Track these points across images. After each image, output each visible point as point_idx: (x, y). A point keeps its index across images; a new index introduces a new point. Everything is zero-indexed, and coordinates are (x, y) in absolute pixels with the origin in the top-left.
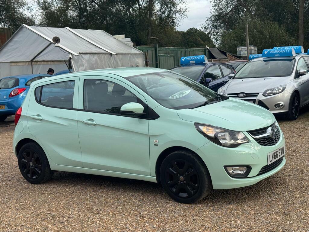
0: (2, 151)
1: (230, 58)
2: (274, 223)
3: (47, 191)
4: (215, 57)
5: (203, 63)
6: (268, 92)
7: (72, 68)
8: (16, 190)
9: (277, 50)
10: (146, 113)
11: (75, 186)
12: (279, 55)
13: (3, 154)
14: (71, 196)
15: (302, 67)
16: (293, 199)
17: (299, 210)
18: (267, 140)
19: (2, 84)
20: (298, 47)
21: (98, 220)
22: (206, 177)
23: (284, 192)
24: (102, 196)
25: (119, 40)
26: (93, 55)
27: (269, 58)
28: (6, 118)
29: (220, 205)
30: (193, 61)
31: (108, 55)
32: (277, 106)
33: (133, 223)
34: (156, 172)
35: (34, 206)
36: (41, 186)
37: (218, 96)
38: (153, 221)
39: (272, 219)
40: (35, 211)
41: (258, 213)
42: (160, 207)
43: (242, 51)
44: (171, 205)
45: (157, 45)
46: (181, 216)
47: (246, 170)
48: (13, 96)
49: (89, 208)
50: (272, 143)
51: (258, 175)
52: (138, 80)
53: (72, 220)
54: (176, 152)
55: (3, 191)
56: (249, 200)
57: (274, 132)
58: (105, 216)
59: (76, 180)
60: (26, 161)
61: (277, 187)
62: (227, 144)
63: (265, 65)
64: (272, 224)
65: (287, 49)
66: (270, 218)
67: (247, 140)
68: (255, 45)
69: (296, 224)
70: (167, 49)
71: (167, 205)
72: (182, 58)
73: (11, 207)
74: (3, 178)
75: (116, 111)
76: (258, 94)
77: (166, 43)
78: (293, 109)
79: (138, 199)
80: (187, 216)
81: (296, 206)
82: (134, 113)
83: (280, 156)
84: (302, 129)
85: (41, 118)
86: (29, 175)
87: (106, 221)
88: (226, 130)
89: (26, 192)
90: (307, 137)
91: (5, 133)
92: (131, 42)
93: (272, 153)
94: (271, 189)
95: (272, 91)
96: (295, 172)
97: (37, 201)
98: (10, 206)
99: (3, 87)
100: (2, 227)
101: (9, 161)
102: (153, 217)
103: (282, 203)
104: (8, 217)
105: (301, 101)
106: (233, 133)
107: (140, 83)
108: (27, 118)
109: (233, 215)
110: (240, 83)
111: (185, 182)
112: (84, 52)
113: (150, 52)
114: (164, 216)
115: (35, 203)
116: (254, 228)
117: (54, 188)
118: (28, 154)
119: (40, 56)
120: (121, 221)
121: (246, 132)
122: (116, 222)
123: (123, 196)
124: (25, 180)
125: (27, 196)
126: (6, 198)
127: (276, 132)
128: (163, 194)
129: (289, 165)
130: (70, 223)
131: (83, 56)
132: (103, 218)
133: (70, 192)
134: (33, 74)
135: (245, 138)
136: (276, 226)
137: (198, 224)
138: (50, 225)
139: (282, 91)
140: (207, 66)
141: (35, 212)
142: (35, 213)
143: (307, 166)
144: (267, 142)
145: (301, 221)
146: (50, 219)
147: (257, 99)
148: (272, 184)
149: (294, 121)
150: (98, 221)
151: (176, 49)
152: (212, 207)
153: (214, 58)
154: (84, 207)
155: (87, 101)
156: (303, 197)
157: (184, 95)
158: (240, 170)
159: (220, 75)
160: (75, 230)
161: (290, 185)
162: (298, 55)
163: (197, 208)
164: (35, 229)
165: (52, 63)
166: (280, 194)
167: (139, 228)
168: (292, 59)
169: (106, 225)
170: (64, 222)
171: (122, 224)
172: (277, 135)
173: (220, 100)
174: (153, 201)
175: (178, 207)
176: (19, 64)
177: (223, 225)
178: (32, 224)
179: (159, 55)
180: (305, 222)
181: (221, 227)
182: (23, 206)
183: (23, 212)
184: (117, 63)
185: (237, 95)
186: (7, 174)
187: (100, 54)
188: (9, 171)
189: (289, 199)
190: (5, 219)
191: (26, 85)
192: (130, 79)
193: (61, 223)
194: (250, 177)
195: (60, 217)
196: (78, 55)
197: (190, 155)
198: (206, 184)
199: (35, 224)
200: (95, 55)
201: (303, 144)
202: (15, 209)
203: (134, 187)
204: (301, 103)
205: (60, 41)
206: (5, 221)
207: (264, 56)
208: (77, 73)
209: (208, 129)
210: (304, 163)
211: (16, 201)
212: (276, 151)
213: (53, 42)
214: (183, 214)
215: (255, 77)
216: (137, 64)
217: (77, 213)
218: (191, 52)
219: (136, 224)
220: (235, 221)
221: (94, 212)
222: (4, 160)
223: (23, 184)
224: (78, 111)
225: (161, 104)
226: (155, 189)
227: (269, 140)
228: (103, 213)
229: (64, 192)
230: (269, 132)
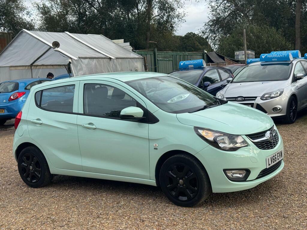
0: (1, 155)
1: (228, 62)
2: (273, 227)
3: (46, 195)
4: (213, 61)
5: (201, 67)
6: (266, 96)
7: (72, 72)
8: (16, 194)
9: (275, 54)
10: (145, 117)
11: (75, 189)
12: (276, 60)
13: (2, 157)
14: (71, 199)
15: (299, 71)
16: (292, 202)
17: (298, 214)
18: (265, 144)
19: (2, 89)
20: (295, 51)
22: (205, 181)
23: (283, 195)
24: (102, 200)
25: (118, 45)
26: (92, 59)
27: (267, 63)
28: (5, 122)
29: (219, 208)
30: (191, 65)
31: (108, 59)
32: (275, 109)
33: (133, 226)
34: (155, 175)
35: (34, 209)
36: (41, 190)
37: (217, 100)
38: (153, 224)
39: (271, 222)
40: (35, 214)
41: (257, 217)
42: (159, 211)
43: (240, 55)
44: (171, 209)
45: (156, 50)
46: (181, 220)
47: (245, 173)
48: (13, 100)
49: (89, 211)
50: (271, 146)
51: (257, 178)
52: (137, 84)
53: (72, 224)
54: (175, 156)
55: (3, 195)
56: (249, 203)
57: (272, 136)
58: (105, 220)
59: (75, 184)
60: (26, 165)
61: (275, 191)
62: (226, 148)
63: (263, 69)
64: (271, 227)
65: (284, 53)
66: (269, 221)
67: (246, 144)
68: (252, 50)
69: (295, 227)
70: (166, 53)
71: (166, 208)
72: (181, 62)
73: (11, 211)
74: (2, 182)
75: (116, 115)
76: (256, 97)
77: (164, 47)
78: (291, 112)
79: (138, 203)
80: (186, 219)
81: (295, 210)
82: (134, 117)
83: (278, 159)
84: (300, 133)
85: (41, 122)
86: (29, 179)
87: (106, 225)
88: (225, 134)
89: (26, 197)
90: (305, 140)
91: (4, 137)
92: (130, 46)
93: (271, 156)
94: (270, 192)
95: (270, 95)
96: (293, 175)
97: (37, 205)
99: (3, 91)
101: (9, 165)
102: (153, 221)
103: (281, 206)
104: (8, 221)
105: (298, 105)
106: (232, 136)
107: (139, 87)
108: (27, 122)
109: (232, 218)
110: (238, 87)
111: (184, 185)
112: (83, 56)
113: (149, 56)
114: (164, 220)
115: (34, 206)
117: (53, 191)
118: (28, 159)
119: (40, 60)
120: (121, 224)
121: (245, 136)
122: (115, 225)
123: (122, 200)
124: (25, 184)
125: (27, 200)
126: (6, 202)
127: (275, 136)
128: (163, 198)
129: (287, 168)
130: (69, 227)
131: (82, 60)
132: (103, 222)
133: (70, 195)
134: (32, 78)
135: (244, 142)
136: (275, 229)
137: (197, 227)
139: (280, 95)
140: (206, 70)
142: (34, 216)
143: (305, 169)
144: (266, 145)
145: (300, 224)
146: (49, 222)
147: (256, 103)
148: (271, 188)
149: (292, 125)
150: (98, 224)
151: (174, 53)
152: (211, 210)
154: (84, 211)
155: (87, 105)
156: (302, 200)
157: (182, 99)
158: (240, 174)
159: (219, 79)
161: (289, 188)
162: (295, 60)
163: (197, 211)
165: (51, 67)
166: (279, 197)
168: (289, 64)
169: (106, 229)
170: (64, 226)
171: (122, 228)
172: (275, 138)
173: (219, 104)
174: (153, 204)
175: (178, 210)
176: (19, 68)
177: (223, 228)
179: (158, 59)
180: (304, 225)
182: (23, 210)
183: (23, 216)
184: (116, 67)
185: (235, 99)
186: (6, 178)
187: (99, 58)
188: (9, 175)
189: (288, 202)
190: (5, 223)
191: (26, 89)
192: (129, 84)
193: (61, 227)
194: (249, 180)
195: (59, 221)
196: (78, 59)
197: (189, 158)
198: (206, 187)
199: (34, 228)
200: (94, 59)
201: (301, 148)
202: (15, 213)
203: (134, 191)
204: (298, 107)
205: (59, 46)
206: (5, 225)
207: (262, 60)
208: (77, 77)
209: (207, 133)
210: (303, 166)
211: (16, 205)
212: (274, 155)
213: (52, 46)
214: (182, 217)
215: (253, 82)
216: (136, 68)
217: (77, 216)
218: (189, 56)
219: (136, 228)
220: (235, 224)
221: (94, 216)
222: (4, 164)
223: (23, 188)
224: (78, 115)
225: (160, 108)
226: (155, 193)
227: (268, 144)
228: (103, 217)
229: (64, 195)
230: (268, 135)
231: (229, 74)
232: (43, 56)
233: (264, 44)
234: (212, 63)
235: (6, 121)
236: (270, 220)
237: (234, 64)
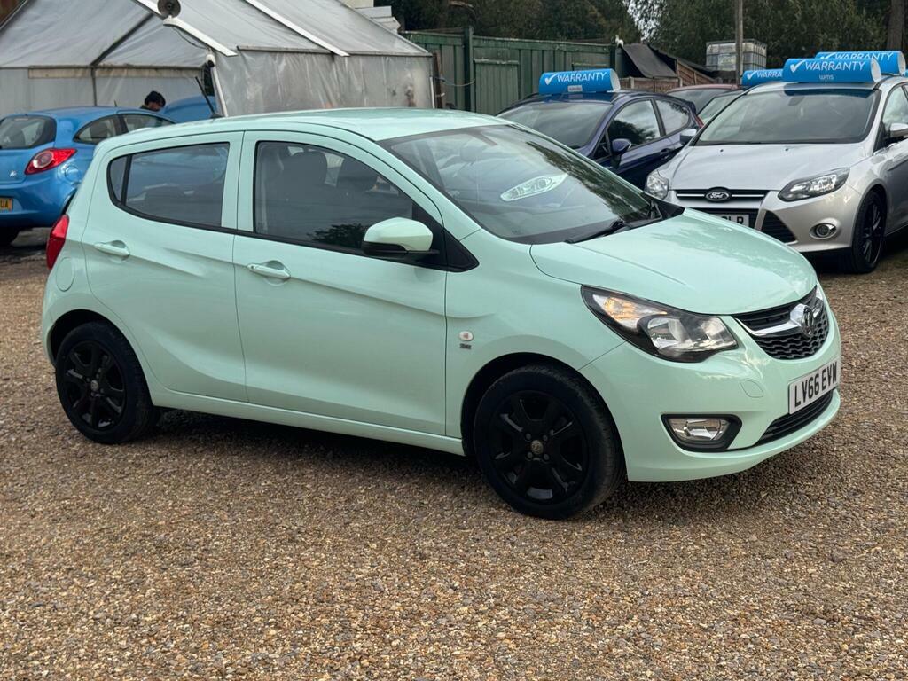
0: (5, 339)
1: (684, 76)
2: (800, 587)
3: (139, 466)
4: (640, 72)
5: (605, 92)
6: (795, 188)
7: (215, 92)
8: (50, 460)
9: (827, 60)
10: (437, 252)
11: (222, 453)
12: (831, 77)
13: (8, 346)
14: (212, 483)
15: (895, 113)
16: (857, 514)
17: (873, 550)
18: (789, 342)
19: (5, 135)
20: (889, 54)
21: (291, 559)
22: (608, 445)
23: (832, 493)
24: (303, 487)
25: (356, 12)
26: (278, 55)
27: (803, 87)
28: (16, 235)
29: (645, 526)
30: (576, 87)
31: (324, 56)
32: (820, 230)
33: (392, 571)
34: (462, 425)
35: (104, 510)
36: (124, 451)
37: (653, 205)
38: (452, 567)
39: (794, 573)
40: (106, 525)
41: (754, 555)
42: (470, 528)
43: (722, 54)
44: (504, 523)
45: (471, 31)
46: (533, 557)
47: (726, 427)
48: (38, 170)
49: (264, 521)
50: (805, 350)
51: (760, 443)
52: (415, 149)
53: (215, 558)
54: (523, 370)
55: (11, 461)
56: (731, 513)
57: (811, 317)
58: (311, 549)
59: (225, 437)
60: (81, 377)
61: (810, 478)
62: (673, 351)
63: (790, 105)
64: (793, 588)
65: (855, 58)
66: (790, 570)
67: (732, 340)
68: (760, 39)
69: (863, 591)
70: (500, 43)
71: (491, 521)
72: (545, 74)
73: (37, 513)
74: (9, 422)
75: (347, 239)
76: (765, 192)
77: (495, 21)
78: (865, 240)
79: (408, 501)
80: (548, 555)
81: (866, 538)
82: (404, 249)
83: (824, 388)
84: (890, 303)
85: (125, 251)
86: (88, 418)
87: (315, 563)
88: (672, 311)
89: (80, 470)
90: (903, 326)
91: (12, 282)
92: (394, 19)
93: (804, 380)
94: (794, 483)
95: (807, 185)
96: (864, 433)
97: (112, 496)
98: (34, 510)
99: (7, 143)
100: (11, 572)
101: (27, 372)
102: (452, 557)
103: (826, 526)
104: (26, 542)
105: (889, 217)
106: (691, 318)
107: (422, 159)
108: (85, 249)
109: (682, 556)
110: (713, 158)
111: (546, 456)
112: (251, 46)
113: (448, 52)
114: (483, 555)
115: (105, 501)
116: (742, 598)
117: (161, 457)
118: (86, 357)
119: (121, 53)
120: (359, 565)
121: (730, 317)
122: (342, 567)
123: (363, 491)
124: (76, 431)
125: (81, 479)
126: (21, 483)
127: (818, 317)
128: (480, 488)
129: (847, 410)
130: (208, 566)
131: (247, 56)
132: (305, 554)
133: (208, 471)
134: (96, 105)
135: (727, 334)
136: (806, 594)
137: (580, 581)
138: (149, 571)
139: (838, 186)
140: (619, 103)
141: (107, 528)
142: (105, 531)
143: (901, 415)
144: (791, 347)
145: (878, 582)
146: (150, 551)
147: (763, 210)
148: (797, 468)
149: (866, 276)
150: (292, 562)
151: (526, 43)
152: (621, 531)
153: (636, 73)
154: (250, 520)
155: (264, 203)
156: (886, 510)
157: (546, 189)
158: (709, 429)
159: (656, 128)
160: (223, 588)
161: (850, 472)
162: (889, 80)
163: (580, 533)
164: (108, 580)
165: (154, 73)
166: (820, 498)
167: (410, 587)
168: (870, 92)
169: (314, 577)
170: (191, 563)
171: (361, 576)
172: (820, 325)
173: (657, 216)
174: (452, 508)
175: (524, 528)
176: (57, 73)
177: (653, 585)
178: (99, 564)
179: (476, 60)
180: (890, 585)
181: (647, 593)
182: (71, 510)
183: (71, 529)
184: (350, 82)
185: (703, 195)
186: (21, 412)
187: (298, 53)
188: (29, 401)
189: (844, 514)
190: (18, 548)
191: (76, 138)
192: (392, 148)
193: (182, 565)
194: (735, 447)
195: (178, 548)
196: (233, 54)
197: (564, 379)
198: (609, 465)
199: (106, 566)
200: (285, 56)
201: (891, 349)
202: (47, 517)
203: (396, 464)
204: (888, 224)
205: (179, 11)
206: (19, 554)
207: (787, 77)
208: (235, 120)
209: (621, 306)
210: (893, 406)
211: (51, 493)
212: (814, 375)
213: (158, 12)
214: (537, 550)
215: (759, 143)
216: (409, 88)
217: (231, 536)
218: (568, 55)
219: (401, 576)
220: (688, 576)
221: (279, 536)
222: (12, 366)
223: (70, 442)
224: (236, 236)
225: (483, 226)
226: (456, 473)
227: (797, 342)
228: (306, 539)
229: (191, 471)
230: (798, 317)
231: (689, 114)
232: (130, 39)
233: (796, 25)
234: (638, 77)
235: (17, 233)
236: (791, 568)
237: (702, 83)
